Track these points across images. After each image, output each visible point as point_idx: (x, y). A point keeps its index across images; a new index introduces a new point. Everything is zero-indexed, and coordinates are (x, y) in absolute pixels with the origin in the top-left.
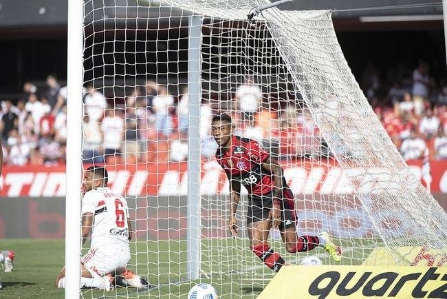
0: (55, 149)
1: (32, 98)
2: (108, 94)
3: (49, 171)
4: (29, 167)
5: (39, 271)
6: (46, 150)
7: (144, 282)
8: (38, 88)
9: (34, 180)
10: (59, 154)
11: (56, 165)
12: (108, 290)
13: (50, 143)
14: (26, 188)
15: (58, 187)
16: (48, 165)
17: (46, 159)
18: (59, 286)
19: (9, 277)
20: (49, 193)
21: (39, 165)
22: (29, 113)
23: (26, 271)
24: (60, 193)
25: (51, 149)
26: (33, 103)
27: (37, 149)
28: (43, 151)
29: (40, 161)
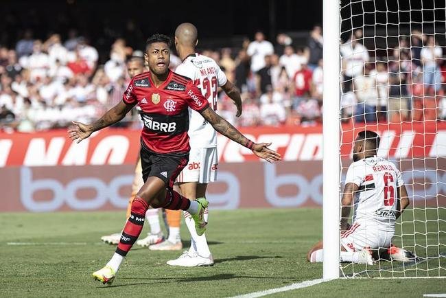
0: (312, 107)
1: (289, 50)
2: (368, 44)
3: (306, 132)
4: (283, 128)
5: (295, 243)
6: (303, 108)
7: (410, 255)
9: (290, 142)
10: (316, 113)
11: (313, 124)
12: (371, 263)
13: (307, 101)
15: (316, 149)
16: (305, 125)
17: (303, 119)
18: (311, 261)
19: (262, 251)
20: (307, 155)
21: (295, 125)
22: (283, 68)
23: (281, 243)
24: (319, 157)
25: (309, 107)
26: (289, 56)
27: (292, 108)
28: (299, 110)
29: (297, 121)
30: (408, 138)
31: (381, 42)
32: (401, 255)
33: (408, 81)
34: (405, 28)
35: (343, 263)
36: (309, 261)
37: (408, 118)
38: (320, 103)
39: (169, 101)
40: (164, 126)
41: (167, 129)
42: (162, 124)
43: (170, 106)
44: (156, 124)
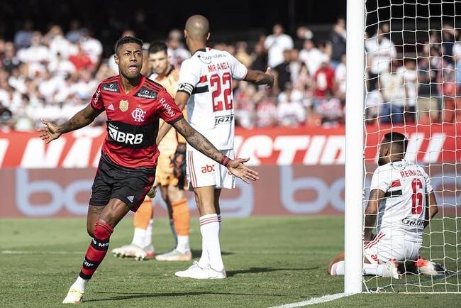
0: (335, 106)
1: (308, 45)
2: (396, 39)
3: (328, 134)
4: (302, 129)
5: (314, 254)
6: (324, 108)
7: (438, 268)
8: (314, 33)
9: (310, 144)
10: (338, 113)
11: (336, 125)
12: (396, 277)
13: (329, 100)
14: (300, 155)
15: (339, 153)
16: (327, 126)
17: (325, 119)
18: (332, 274)
19: (278, 262)
20: (328, 159)
21: (316, 126)
22: (303, 64)
23: (298, 255)
24: (341, 160)
25: (331, 106)
26: (309, 50)
27: (312, 107)
29: (317, 122)
30: (438, 141)
31: (409, 37)
32: (429, 268)
33: (439, 80)
34: (436, 22)
35: (366, 276)
36: (329, 274)
37: (438, 120)
38: (343, 103)
39: (137, 110)
40: (130, 137)
41: (133, 141)
42: (128, 135)
43: (139, 115)
44: (122, 135)
